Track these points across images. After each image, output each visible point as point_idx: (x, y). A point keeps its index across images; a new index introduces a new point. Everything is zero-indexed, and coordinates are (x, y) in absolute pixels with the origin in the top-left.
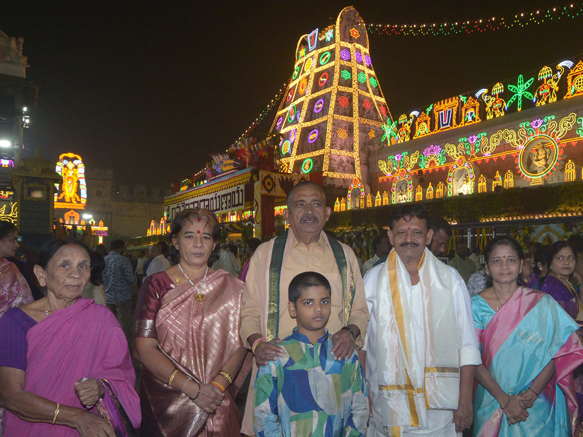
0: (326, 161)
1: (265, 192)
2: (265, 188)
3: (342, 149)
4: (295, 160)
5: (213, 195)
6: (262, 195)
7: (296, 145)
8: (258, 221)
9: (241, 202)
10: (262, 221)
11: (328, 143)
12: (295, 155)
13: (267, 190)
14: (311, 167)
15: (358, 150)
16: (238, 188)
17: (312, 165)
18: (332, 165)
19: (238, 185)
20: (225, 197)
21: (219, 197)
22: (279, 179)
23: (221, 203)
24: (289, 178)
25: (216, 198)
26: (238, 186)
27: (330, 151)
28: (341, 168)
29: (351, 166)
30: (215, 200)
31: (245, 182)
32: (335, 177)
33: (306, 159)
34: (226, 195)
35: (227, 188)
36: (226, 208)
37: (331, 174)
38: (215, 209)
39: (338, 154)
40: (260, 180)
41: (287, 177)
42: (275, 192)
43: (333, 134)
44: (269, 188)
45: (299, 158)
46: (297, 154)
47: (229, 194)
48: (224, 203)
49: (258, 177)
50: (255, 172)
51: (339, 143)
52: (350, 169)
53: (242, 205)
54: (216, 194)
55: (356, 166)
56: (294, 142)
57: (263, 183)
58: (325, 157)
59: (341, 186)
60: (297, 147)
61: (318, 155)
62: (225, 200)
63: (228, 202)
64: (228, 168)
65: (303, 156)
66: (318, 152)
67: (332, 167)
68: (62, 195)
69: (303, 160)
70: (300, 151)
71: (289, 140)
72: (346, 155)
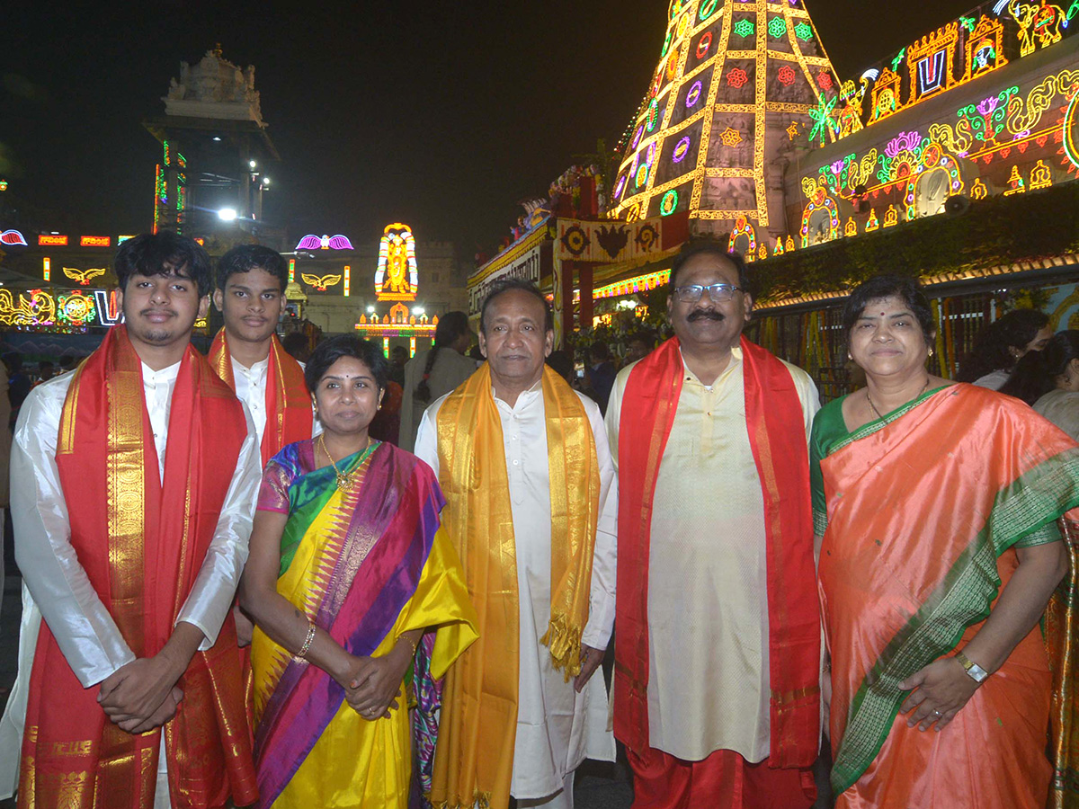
0: (697, 191)
2: (569, 248)
3: (731, 165)
4: (650, 196)
6: (563, 260)
7: (654, 169)
8: (558, 307)
11: (702, 157)
12: (651, 187)
13: (573, 252)
14: (674, 205)
15: (762, 164)
16: (534, 252)
17: (675, 202)
18: (710, 198)
26: (534, 249)
27: (706, 171)
32: (712, 219)
33: (666, 192)
37: (704, 215)
39: (722, 176)
43: (712, 141)
44: (577, 247)
45: (657, 192)
46: (655, 185)
51: (727, 156)
52: (746, 202)
55: (758, 194)
56: (652, 165)
58: (695, 183)
60: (655, 173)
61: (685, 181)
65: (662, 188)
66: (685, 176)
67: (707, 200)
68: (387, 283)
69: (663, 195)
70: (659, 180)
71: (646, 162)
72: (738, 176)
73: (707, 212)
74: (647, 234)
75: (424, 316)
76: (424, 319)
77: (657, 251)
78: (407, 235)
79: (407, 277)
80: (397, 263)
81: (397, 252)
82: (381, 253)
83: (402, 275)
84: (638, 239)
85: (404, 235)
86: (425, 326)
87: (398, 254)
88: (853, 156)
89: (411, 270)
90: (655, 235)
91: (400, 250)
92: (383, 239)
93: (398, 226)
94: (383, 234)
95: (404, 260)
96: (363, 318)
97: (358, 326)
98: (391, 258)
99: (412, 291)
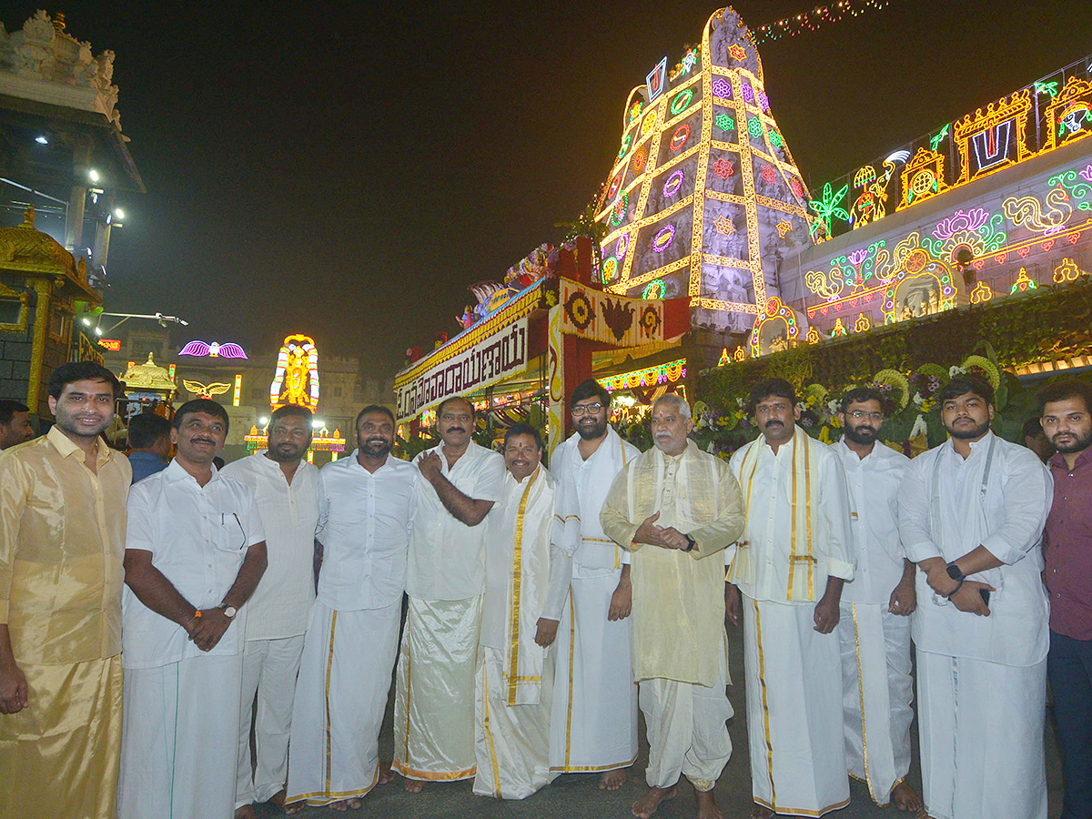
0: (695, 277)
1: (571, 328)
2: (573, 320)
3: (725, 254)
4: (627, 287)
5: (468, 354)
6: (564, 333)
7: (628, 261)
8: (557, 396)
9: (519, 357)
10: (566, 394)
11: (697, 243)
12: (627, 279)
13: (577, 324)
14: (661, 296)
15: (758, 256)
16: (516, 326)
17: (663, 291)
18: (707, 287)
19: (514, 321)
20: (490, 353)
21: (479, 354)
22: (601, 303)
23: (482, 367)
24: (622, 304)
25: (473, 359)
26: (514, 324)
27: (703, 257)
28: (724, 294)
29: (744, 291)
30: (471, 363)
31: (529, 311)
32: (714, 308)
33: (650, 282)
34: (491, 348)
35: (494, 333)
36: (491, 375)
37: (706, 303)
38: (470, 380)
39: (719, 264)
40: (562, 301)
41: (619, 302)
42: (593, 330)
43: (705, 228)
44: (581, 320)
45: (635, 282)
46: (631, 277)
47: (497, 345)
48: (488, 364)
49: (557, 295)
50: (551, 285)
51: (718, 248)
52: (741, 298)
53: (521, 362)
54: (474, 351)
55: (755, 288)
56: (624, 257)
57: (568, 307)
58: (692, 269)
59: (728, 328)
60: (630, 264)
61: (676, 269)
62: (490, 359)
63: (494, 361)
64: (500, 303)
65: (644, 278)
66: (674, 263)
67: (705, 289)
68: (285, 394)
69: (646, 284)
70: (637, 271)
71: (615, 255)
72: (735, 266)
73: (709, 301)
74: (650, 317)
75: (325, 429)
76: (324, 432)
77: (659, 341)
78: (310, 347)
79: (308, 389)
80: (296, 375)
81: (298, 363)
82: (279, 364)
83: (302, 386)
84: (642, 322)
85: (306, 347)
86: (324, 439)
87: (299, 366)
88: (883, 243)
89: (312, 382)
90: (658, 321)
91: (301, 361)
92: (282, 350)
93: (300, 338)
94: (282, 345)
95: (305, 372)
96: (254, 430)
97: (248, 438)
98: (290, 370)
99: (312, 403)
